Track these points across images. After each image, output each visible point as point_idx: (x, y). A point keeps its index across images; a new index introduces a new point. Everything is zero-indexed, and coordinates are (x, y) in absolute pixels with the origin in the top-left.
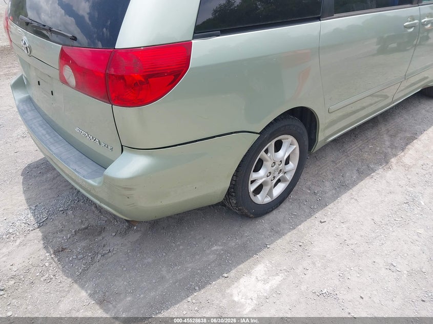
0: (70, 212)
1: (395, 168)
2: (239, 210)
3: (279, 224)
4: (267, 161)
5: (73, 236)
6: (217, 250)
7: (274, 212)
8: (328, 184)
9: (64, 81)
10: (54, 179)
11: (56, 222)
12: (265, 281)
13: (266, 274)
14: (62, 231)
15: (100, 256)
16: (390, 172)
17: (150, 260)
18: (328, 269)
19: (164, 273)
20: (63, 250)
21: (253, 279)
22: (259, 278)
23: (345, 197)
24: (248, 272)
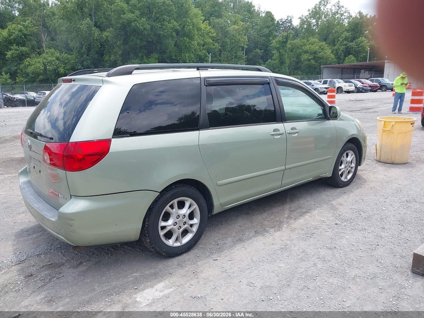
0: (42, 256)
1: (284, 229)
2: (153, 248)
3: (185, 261)
4: (173, 214)
5: (41, 268)
6: (135, 276)
7: (184, 255)
8: (230, 239)
9: (44, 161)
10: (37, 237)
11: (31, 262)
12: (161, 291)
13: (163, 288)
14: (34, 266)
15: (55, 278)
16: (279, 232)
17: (89, 280)
18: (207, 285)
19: (96, 287)
20: (31, 275)
21: (154, 289)
22: (158, 290)
23: (239, 246)
24: (152, 287)
